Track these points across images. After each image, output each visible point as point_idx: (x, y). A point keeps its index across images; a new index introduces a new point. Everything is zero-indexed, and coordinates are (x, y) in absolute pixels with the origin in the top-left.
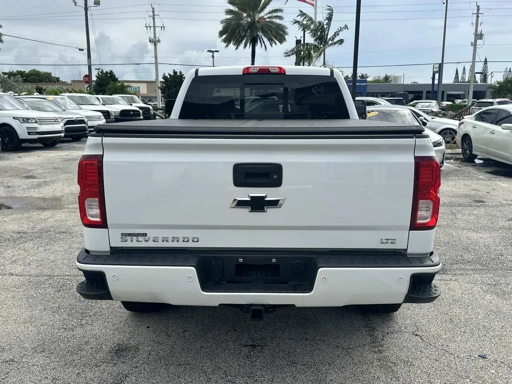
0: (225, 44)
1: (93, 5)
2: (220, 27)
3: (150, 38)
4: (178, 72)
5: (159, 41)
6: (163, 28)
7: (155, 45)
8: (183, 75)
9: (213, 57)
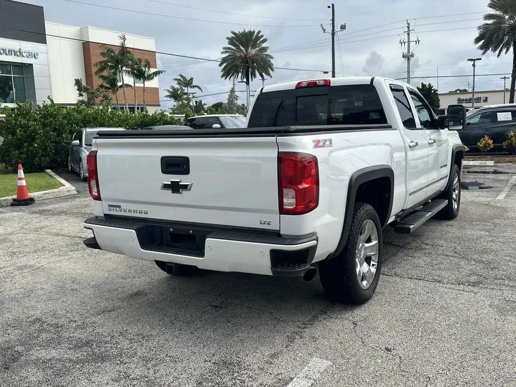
0: (482, 51)
1: (340, 30)
2: (477, 34)
3: (403, 53)
4: (427, 84)
5: (412, 56)
6: (418, 42)
7: (409, 59)
8: (432, 87)
9: (474, 65)
